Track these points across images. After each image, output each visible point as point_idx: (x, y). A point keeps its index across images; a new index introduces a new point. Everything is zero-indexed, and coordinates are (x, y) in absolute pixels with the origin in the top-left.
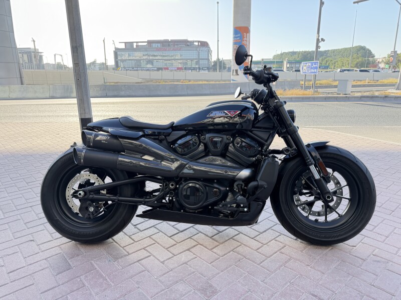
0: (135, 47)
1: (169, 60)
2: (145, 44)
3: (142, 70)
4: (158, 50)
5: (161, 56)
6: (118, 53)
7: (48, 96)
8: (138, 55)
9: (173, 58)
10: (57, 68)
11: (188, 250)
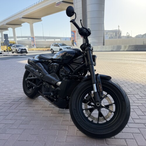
7: (110, 50)
10: (127, 38)
11: (46, 110)
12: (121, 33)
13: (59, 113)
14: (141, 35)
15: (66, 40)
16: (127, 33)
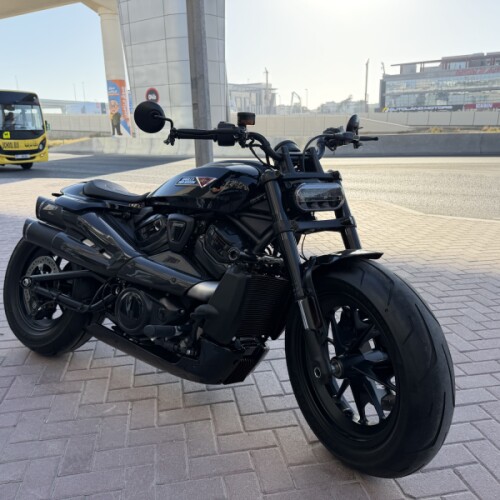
0: (418, 70)
1: (480, 90)
2: (438, 64)
3: (424, 110)
4: (459, 73)
5: (464, 84)
6: (388, 83)
8: (421, 85)
9: (487, 86)
10: (294, 112)
11: (132, 401)
12: (274, 95)
13: (189, 407)
14: (333, 102)
15: (83, 111)
16: (293, 94)
